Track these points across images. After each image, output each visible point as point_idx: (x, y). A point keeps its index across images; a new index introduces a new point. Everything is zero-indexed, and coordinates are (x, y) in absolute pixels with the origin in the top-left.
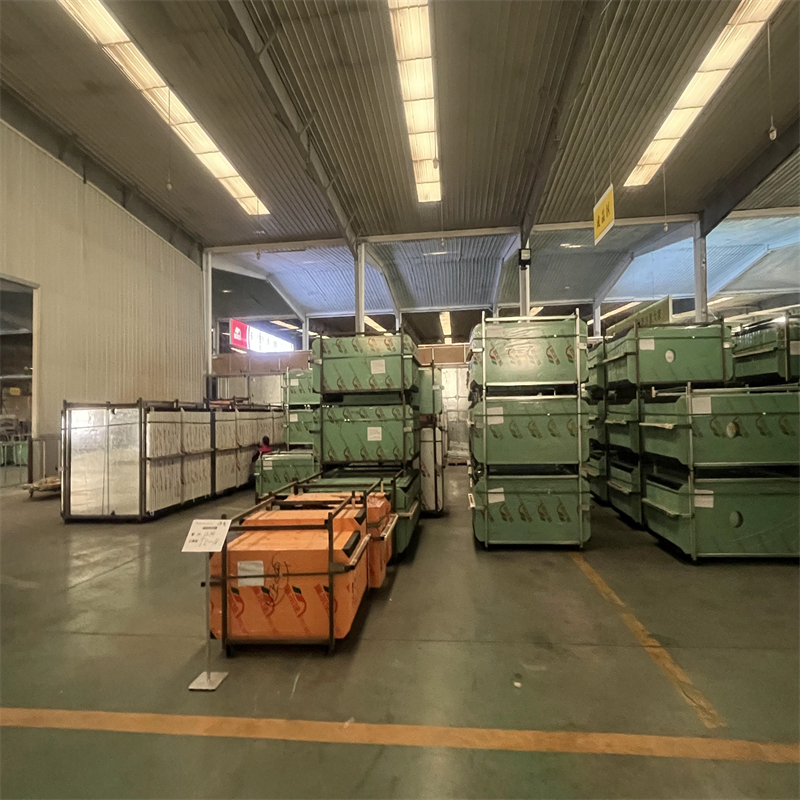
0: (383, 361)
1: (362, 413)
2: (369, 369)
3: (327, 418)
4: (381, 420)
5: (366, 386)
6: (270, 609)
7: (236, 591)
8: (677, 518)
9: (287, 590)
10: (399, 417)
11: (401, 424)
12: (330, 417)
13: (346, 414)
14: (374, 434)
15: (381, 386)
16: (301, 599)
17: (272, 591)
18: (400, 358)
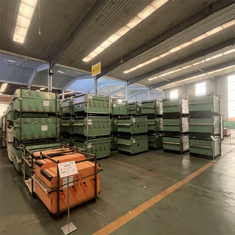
0: (48, 102)
1: (39, 120)
2: (43, 104)
3: (23, 122)
4: (47, 123)
5: (41, 110)
6: (75, 193)
7: (62, 191)
8: (130, 146)
9: (81, 184)
10: (54, 122)
11: (55, 124)
12: (24, 122)
13: (32, 120)
14: (45, 128)
15: (48, 110)
16: (86, 186)
18: (55, 101)
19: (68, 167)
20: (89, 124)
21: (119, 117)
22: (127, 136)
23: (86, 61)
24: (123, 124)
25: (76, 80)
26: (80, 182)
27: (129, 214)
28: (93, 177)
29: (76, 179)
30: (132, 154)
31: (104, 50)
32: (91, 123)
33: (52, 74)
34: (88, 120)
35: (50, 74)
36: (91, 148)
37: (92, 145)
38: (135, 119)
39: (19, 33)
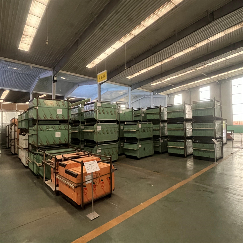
0: (61, 110)
1: (53, 127)
2: (56, 112)
3: (39, 129)
4: (60, 130)
5: (55, 118)
6: (95, 189)
7: (85, 186)
8: (136, 150)
9: (99, 181)
10: (67, 129)
11: (67, 131)
12: (41, 129)
13: (47, 128)
14: (58, 134)
15: (61, 118)
16: (103, 183)
17: (95, 183)
18: (67, 109)
19: (92, 165)
20: (98, 130)
21: (126, 123)
22: (133, 140)
23: (90, 68)
24: (129, 129)
25: (79, 86)
26: (98, 179)
27: (141, 205)
28: (109, 176)
29: (96, 177)
30: (139, 158)
31: (108, 57)
32: (100, 129)
33: (56, 81)
34: (98, 127)
35: (54, 81)
36: (101, 152)
37: (101, 149)
38: (141, 125)
39: (25, 42)
